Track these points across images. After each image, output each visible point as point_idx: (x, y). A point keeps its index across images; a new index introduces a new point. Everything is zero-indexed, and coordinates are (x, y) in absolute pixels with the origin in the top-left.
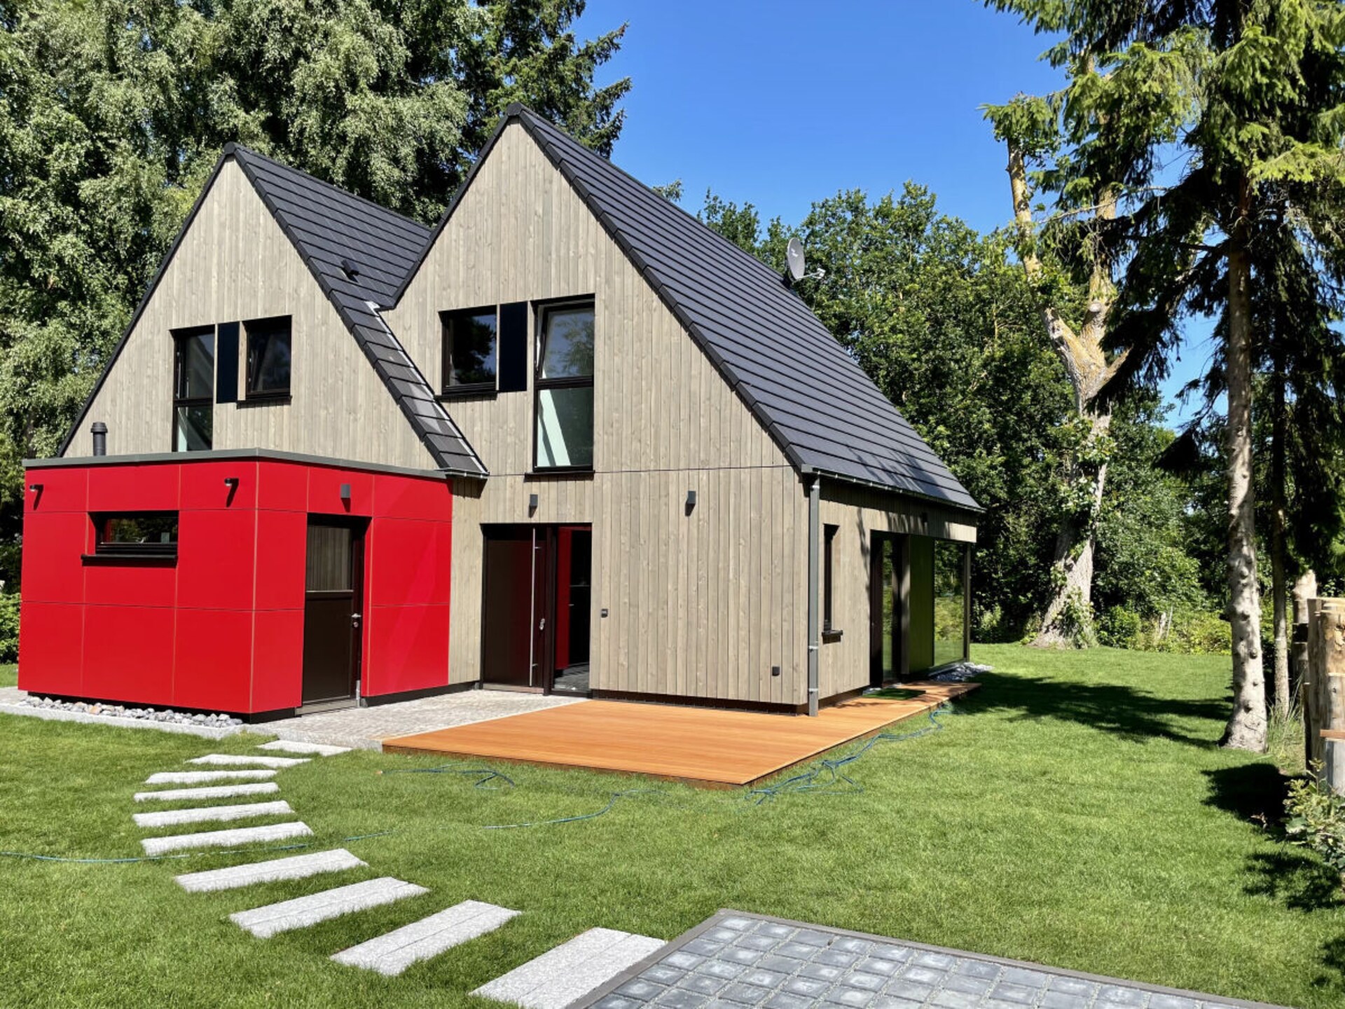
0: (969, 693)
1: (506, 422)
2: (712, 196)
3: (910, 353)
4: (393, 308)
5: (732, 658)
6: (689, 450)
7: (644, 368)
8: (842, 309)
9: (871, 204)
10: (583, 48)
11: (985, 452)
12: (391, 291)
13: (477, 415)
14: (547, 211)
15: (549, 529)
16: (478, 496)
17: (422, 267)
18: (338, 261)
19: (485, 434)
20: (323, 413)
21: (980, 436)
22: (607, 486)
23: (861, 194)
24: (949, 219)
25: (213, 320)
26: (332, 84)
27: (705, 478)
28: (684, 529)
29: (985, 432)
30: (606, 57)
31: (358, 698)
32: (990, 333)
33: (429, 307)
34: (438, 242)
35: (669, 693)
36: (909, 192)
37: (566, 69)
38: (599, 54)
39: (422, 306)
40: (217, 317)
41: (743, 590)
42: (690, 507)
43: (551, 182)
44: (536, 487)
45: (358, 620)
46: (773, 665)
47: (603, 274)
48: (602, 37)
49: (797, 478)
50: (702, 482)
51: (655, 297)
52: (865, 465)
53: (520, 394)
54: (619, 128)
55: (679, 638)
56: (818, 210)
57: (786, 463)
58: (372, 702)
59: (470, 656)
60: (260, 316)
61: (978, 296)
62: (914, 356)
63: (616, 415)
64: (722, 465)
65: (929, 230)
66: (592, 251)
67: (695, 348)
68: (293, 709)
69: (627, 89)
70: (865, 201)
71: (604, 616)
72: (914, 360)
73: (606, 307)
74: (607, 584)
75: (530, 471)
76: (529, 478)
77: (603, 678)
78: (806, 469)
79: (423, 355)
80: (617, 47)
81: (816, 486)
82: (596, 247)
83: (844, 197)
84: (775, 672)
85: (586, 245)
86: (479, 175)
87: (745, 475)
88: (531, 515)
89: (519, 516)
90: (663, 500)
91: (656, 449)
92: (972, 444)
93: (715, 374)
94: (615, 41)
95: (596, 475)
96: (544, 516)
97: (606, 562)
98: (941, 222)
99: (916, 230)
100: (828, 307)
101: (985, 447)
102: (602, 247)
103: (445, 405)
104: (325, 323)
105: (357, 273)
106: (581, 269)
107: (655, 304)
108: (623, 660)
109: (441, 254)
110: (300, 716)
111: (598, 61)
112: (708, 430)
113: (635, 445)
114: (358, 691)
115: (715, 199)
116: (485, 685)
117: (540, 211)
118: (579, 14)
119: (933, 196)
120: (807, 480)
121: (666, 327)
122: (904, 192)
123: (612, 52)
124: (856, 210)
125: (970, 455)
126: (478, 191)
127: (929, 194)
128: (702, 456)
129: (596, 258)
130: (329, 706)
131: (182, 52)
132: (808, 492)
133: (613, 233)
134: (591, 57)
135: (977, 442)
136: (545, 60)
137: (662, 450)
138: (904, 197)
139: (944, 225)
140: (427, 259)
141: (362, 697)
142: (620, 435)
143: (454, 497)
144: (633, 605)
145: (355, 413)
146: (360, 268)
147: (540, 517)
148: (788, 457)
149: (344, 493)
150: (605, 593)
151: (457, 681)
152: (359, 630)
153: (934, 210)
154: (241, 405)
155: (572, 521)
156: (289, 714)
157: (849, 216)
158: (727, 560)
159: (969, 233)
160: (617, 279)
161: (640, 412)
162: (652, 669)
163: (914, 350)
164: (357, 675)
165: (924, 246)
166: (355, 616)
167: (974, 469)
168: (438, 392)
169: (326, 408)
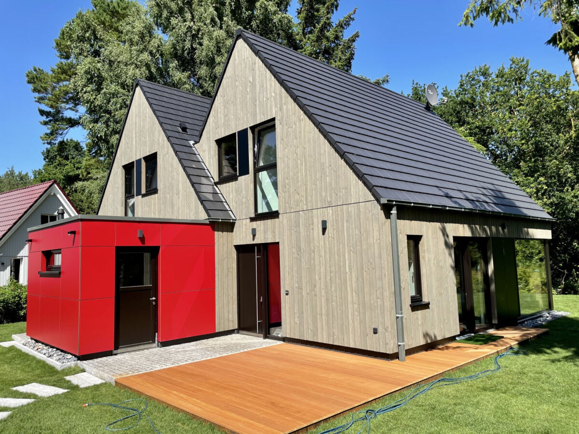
0: (539, 336)
1: (242, 191)
2: (415, 83)
3: (521, 140)
4: (198, 142)
5: (351, 322)
6: (321, 196)
7: (299, 153)
8: (480, 123)
9: (494, 71)
10: (337, 23)
11: (570, 188)
12: (197, 133)
13: (231, 190)
14: (254, 79)
15: (262, 247)
16: (232, 231)
17: (208, 120)
18: (178, 123)
19: (234, 198)
20: (168, 196)
21: (566, 180)
22: (285, 221)
23: (487, 66)
24: (538, 71)
25: (134, 159)
26: (210, 53)
27: (331, 212)
28: (322, 243)
29: (569, 178)
30: (349, 25)
31: (156, 342)
32: (570, 126)
33: (211, 138)
34: (213, 106)
35: (320, 341)
36: (514, 62)
37: (330, 34)
38: (345, 24)
39: (208, 139)
40: (135, 158)
41: (354, 279)
42: (324, 230)
43: (255, 64)
44: (255, 224)
45: (155, 300)
46: (374, 327)
47: (278, 106)
48: (345, 16)
49: (379, 207)
50: (329, 215)
51: (302, 112)
52: (451, 197)
53: (246, 176)
54: (354, 54)
55: (323, 308)
56: (464, 78)
57: (373, 199)
58: (165, 344)
59: (231, 316)
60: (148, 154)
61: (559, 107)
62: (523, 142)
63: (287, 181)
64: (339, 204)
65: (528, 78)
66: (273, 94)
67: (322, 137)
68: (112, 351)
69: (358, 36)
70: (490, 70)
71: (287, 294)
72: (523, 144)
73: (281, 124)
74: (287, 276)
75: (253, 215)
76: (252, 220)
77: (288, 331)
78: (384, 201)
79: (210, 163)
80: (353, 19)
81: (394, 212)
82: (275, 92)
83: (478, 69)
84: (375, 331)
85: (271, 92)
86: (227, 69)
87: (351, 208)
88: (254, 240)
89: (248, 241)
90: (311, 226)
91: (306, 199)
92: (562, 185)
93: (333, 150)
94: (352, 17)
95: (280, 216)
96: (259, 240)
97: (287, 263)
98: (533, 73)
99: (520, 80)
100: (473, 123)
101: (570, 185)
102: (278, 92)
103: (218, 186)
104: (168, 153)
105: (186, 128)
106: (269, 105)
107: (302, 117)
108: (297, 320)
109: (215, 112)
110: (116, 354)
111: (345, 27)
112: (331, 184)
113: (297, 197)
114: (156, 339)
115: (417, 84)
116: (241, 332)
117: (251, 80)
118: (337, 10)
119: (527, 61)
120: (387, 209)
121: (307, 128)
122: (511, 62)
123: (351, 22)
124: (485, 74)
125: (561, 191)
126: (227, 77)
127: (525, 60)
128: (329, 199)
129: (275, 98)
130: (137, 348)
131: (154, 51)
132: (388, 215)
133: (282, 83)
134: (342, 26)
135: (565, 183)
136: (318, 31)
137: (309, 198)
138: (511, 65)
139: (536, 74)
140: (210, 116)
141: (158, 342)
142: (289, 192)
143: (216, 233)
144: (300, 288)
145: (179, 194)
146: (188, 126)
147: (258, 240)
148: (374, 195)
149: (139, 235)
150: (287, 282)
151: (222, 330)
152: (156, 306)
153: (529, 68)
154: (144, 196)
155: (271, 242)
156: (109, 354)
157: (482, 79)
158: (345, 260)
159: (550, 76)
160: (285, 107)
161: (298, 178)
162: (311, 327)
163: (522, 139)
164: (156, 330)
165: (526, 87)
166: (154, 298)
167: (564, 198)
168: (217, 180)
169: (169, 193)
